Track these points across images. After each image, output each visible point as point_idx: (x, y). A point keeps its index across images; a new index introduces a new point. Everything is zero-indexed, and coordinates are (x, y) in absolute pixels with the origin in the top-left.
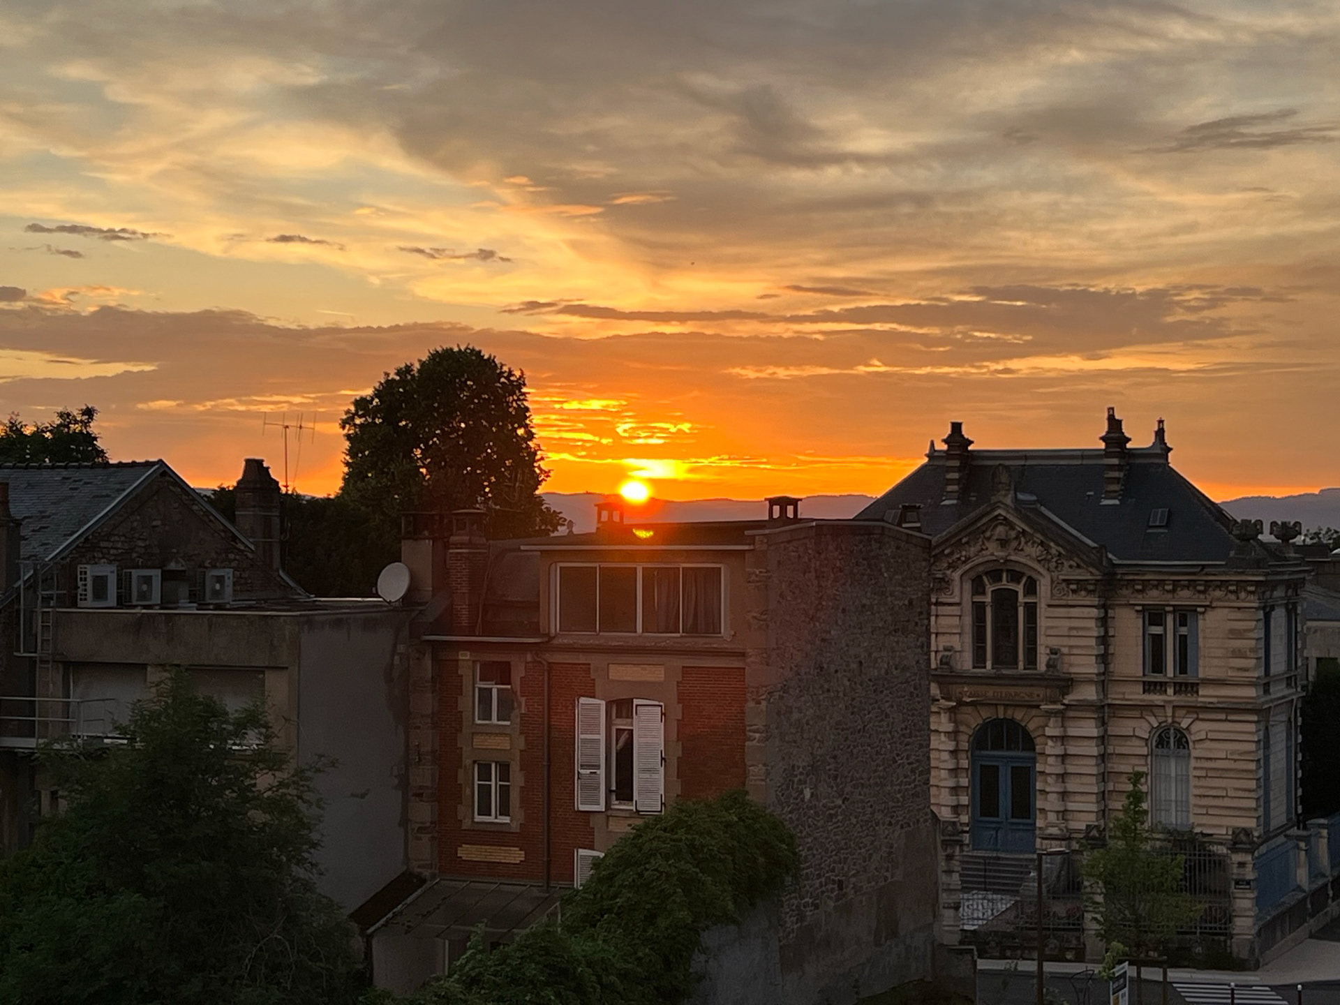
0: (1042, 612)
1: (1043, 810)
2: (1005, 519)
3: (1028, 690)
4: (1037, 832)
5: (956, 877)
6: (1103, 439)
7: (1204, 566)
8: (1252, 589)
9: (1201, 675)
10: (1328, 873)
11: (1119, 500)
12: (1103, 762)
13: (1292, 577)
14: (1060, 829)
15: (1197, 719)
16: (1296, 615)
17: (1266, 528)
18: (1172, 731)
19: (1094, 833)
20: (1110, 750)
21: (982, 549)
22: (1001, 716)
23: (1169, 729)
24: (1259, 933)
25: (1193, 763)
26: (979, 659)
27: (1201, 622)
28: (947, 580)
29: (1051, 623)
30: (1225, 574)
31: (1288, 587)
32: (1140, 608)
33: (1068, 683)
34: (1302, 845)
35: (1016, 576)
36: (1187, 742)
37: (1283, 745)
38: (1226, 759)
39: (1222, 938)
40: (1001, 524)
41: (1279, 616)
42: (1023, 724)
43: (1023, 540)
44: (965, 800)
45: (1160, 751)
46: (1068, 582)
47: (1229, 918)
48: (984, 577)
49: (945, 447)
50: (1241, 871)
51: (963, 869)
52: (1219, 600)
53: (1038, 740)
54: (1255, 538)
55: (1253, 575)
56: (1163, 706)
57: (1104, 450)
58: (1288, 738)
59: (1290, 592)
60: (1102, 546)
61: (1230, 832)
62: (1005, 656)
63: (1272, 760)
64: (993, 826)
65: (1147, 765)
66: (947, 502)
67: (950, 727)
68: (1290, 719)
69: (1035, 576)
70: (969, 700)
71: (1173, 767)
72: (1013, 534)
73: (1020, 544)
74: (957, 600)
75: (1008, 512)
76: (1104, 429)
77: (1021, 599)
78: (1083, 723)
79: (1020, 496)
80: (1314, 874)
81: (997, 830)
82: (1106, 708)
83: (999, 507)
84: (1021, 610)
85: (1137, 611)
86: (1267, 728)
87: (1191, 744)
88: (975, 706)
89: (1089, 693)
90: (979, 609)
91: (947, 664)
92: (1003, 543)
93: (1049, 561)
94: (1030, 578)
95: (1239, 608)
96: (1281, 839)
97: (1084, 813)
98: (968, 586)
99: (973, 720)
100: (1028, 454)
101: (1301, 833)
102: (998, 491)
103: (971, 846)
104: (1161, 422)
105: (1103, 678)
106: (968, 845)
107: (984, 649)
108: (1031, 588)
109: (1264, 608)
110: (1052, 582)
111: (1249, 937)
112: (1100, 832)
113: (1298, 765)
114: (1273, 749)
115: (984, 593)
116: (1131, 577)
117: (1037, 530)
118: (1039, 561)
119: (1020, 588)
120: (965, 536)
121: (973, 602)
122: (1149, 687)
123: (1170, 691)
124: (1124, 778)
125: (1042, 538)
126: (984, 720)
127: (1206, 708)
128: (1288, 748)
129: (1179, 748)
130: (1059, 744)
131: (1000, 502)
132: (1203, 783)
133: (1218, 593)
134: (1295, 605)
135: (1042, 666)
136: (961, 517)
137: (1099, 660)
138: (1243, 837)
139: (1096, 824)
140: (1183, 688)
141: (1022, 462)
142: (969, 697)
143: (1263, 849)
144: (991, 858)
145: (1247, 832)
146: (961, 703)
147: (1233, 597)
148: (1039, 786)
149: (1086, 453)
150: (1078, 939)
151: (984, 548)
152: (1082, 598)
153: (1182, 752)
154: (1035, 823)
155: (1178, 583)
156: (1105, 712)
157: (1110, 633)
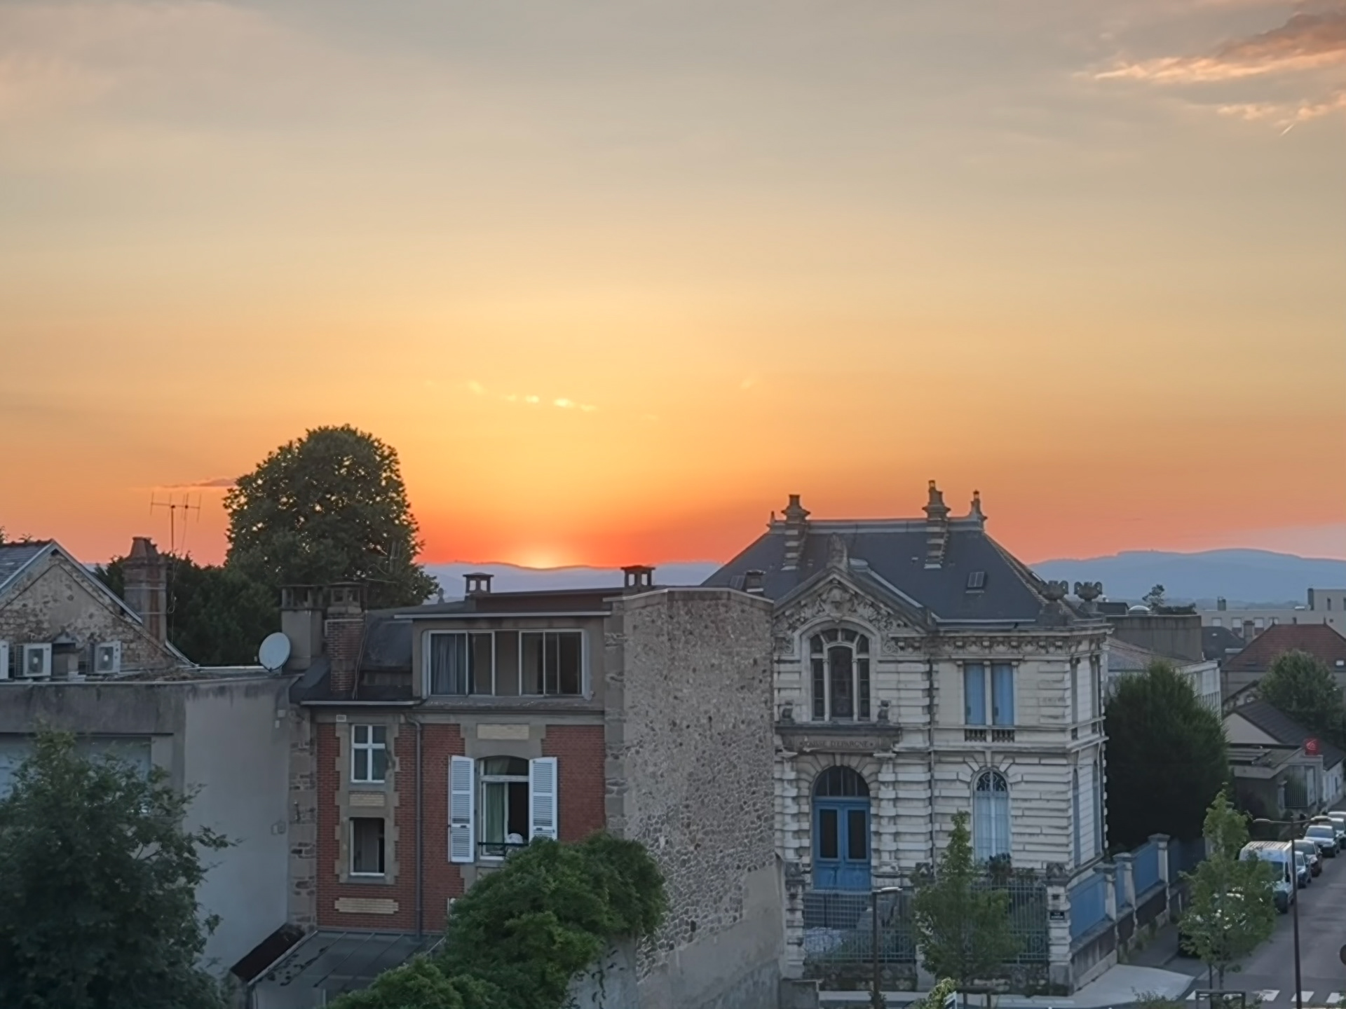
0: (873, 667)
1: (878, 851)
2: (840, 583)
3: (863, 739)
4: (872, 871)
5: (799, 915)
6: (925, 509)
7: (1017, 624)
8: (1059, 643)
9: (1016, 723)
10: (1133, 902)
11: (941, 565)
12: (931, 804)
13: (1096, 632)
14: (893, 868)
15: (1014, 763)
16: (1099, 667)
17: (1071, 589)
18: (991, 776)
19: (924, 870)
20: (936, 793)
21: (819, 611)
22: (838, 764)
23: (989, 773)
24: (1072, 961)
25: (1011, 803)
26: (818, 711)
27: (1015, 675)
28: (787, 639)
29: (881, 677)
30: (1034, 630)
31: (1091, 642)
32: (960, 663)
33: (897, 732)
34: (1110, 877)
35: (850, 635)
36: (1005, 785)
37: (1090, 785)
38: (1040, 799)
39: (1040, 966)
40: (836, 587)
41: (1084, 666)
42: (858, 771)
43: (856, 602)
44: (806, 842)
45: (981, 793)
46: (896, 640)
47: (1046, 946)
48: (822, 637)
49: (784, 518)
50: (1056, 902)
51: (806, 907)
52: (1030, 654)
53: (872, 786)
54: (1061, 597)
55: (1061, 631)
56: (983, 753)
57: (926, 519)
58: (1095, 779)
59: (1093, 646)
60: (925, 607)
61: (1045, 866)
62: (841, 708)
63: (1081, 798)
64: (833, 866)
65: (969, 806)
66: (787, 568)
67: (792, 775)
68: (1095, 762)
69: (867, 635)
70: (808, 750)
71: (993, 807)
72: (847, 596)
73: (853, 605)
74: (796, 657)
75: (842, 576)
76: (926, 501)
77: (855, 656)
78: (912, 769)
79: (853, 562)
80: (1121, 904)
81: (835, 869)
82: (932, 755)
83: (834, 572)
84: (855, 667)
85: (959, 666)
86: (1075, 771)
87: (1009, 787)
88: (815, 756)
89: (917, 741)
90: (817, 666)
91: (789, 716)
92: (837, 605)
93: (879, 621)
94: (862, 636)
95: (1048, 662)
96: (1090, 872)
97: (914, 853)
98: (806, 646)
99: (813, 768)
100: (860, 523)
101: (1107, 866)
102: (833, 557)
103: (812, 885)
104: (976, 493)
105: (928, 727)
106: (809, 884)
107: (822, 702)
108: (864, 646)
109: (1070, 661)
110: (882, 639)
111: (1063, 964)
112: (928, 870)
113: (1104, 804)
114: (1081, 789)
115: (821, 651)
116: (952, 635)
117: (868, 593)
118: (871, 621)
119: (853, 646)
120: (804, 599)
121: (812, 660)
122: (972, 734)
123: (989, 738)
124: (949, 819)
125: (872, 600)
126: (823, 768)
127: (1021, 753)
128: (1095, 789)
129: (997, 790)
130: (891, 788)
131: (835, 567)
132: (1019, 821)
133: (1029, 648)
134: (1098, 658)
135: (874, 718)
136: (799, 582)
137: (926, 711)
138: (1056, 871)
139: (925, 861)
140: (1001, 736)
141: (853, 531)
142: (809, 747)
143: (1075, 882)
144: (829, 896)
145: (1060, 866)
146: (802, 753)
147: (1043, 651)
148: (873, 828)
149: (911, 522)
150: (910, 970)
151: (821, 609)
152: (909, 654)
153: (1001, 794)
154: (869, 863)
155: (994, 640)
156: (930, 758)
157: (936, 685)
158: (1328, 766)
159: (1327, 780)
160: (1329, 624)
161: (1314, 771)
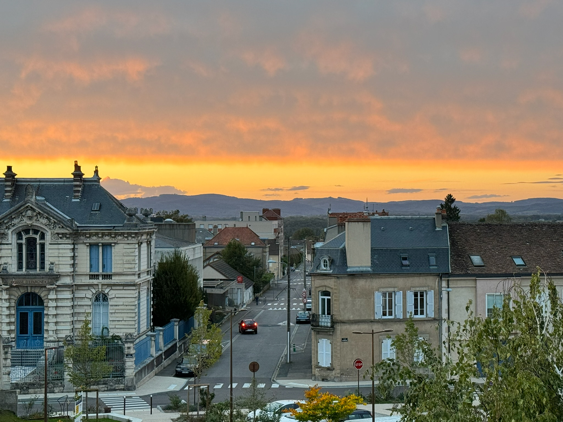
0: (47, 247)
1: (47, 330)
2: (31, 208)
3: (41, 280)
4: (44, 339)
5: (9, 361)
6: (73, 174)
7: (114, 227)
8: (133, 235)
9: (113, 271)
10: (163, 349)
11: (80, 200)
12: (73, 309)
13: (150, 230)
14: (55, 338)
15: (112, 289)
16: (151, 246)
17: (139, 212)
18: (101, 294)
19: (69, 338)
20: (76, 304)
21: (21, 220)
22: (29, 291)
23: (100, 294)
24: (135, 375)
25: (110, 307)
26: (20, 267)
27: (113, 249)
28: (5, 234)
29: (51, 251)
30: (122, 230)
31: (148, 235)
32: (88, 244)
33: (57, 277)
34: (153, 338)
35: (36, 232)
36: (107, 299)
37: (146, 298)
38: (123, 305)
39: (121, 378)
41: (144, 245)
42: (39, 294)
43: (39, 216)
44: (13, 327)
45: (96, 303)
46: (58, 234)
47: (123, 370)
48: (22, 233)
49: (4, 177)
50: (129, 350)
51: (12, 357)
52: (120, 240)
53: (45, 301)
54: (134, 215)
55: (134, 230)
56: (98, 285)
57: (73, 179)
58: (147, 296)
59: (148, 236)
60: (72, 219)
61: (124, 335)
62: (31, 266)
63: (141, 304)
64: (25, 338)
65: (91, 309)
66: (5, 200)
67: (7, 297)
68: (148, 288)
69: (44, 232)
70: (15, 285)
71: (102, 310)
72: (35, 214)
73: (37, 218)
74: (10, 242)
75: (32, 204)
77: (38, 241)
78: (65, 293)
79: (38, 198)
80: (158, 349)
81: (27, 340)
82: (74, 286)
83: (29, 202)
84: (38, 246)
85: (87, 246)
86: (139, 292)
87: (109, 300)
88: (18, 287)
89: (67, 280)
90: (20, 246)
91: (6, 270)
92: (30, 218)
93: (50, 225)
94: (42, 232)
95: (128, 244)
96: (144, 336)
97: (65, 331)
98: (15, 236)
99: (17, 294)
100: (41, 180)
101: (152, 333)
102: (28, 195)
103: (15, 347)
104: (96, 167)
105: (73, 274)
106: (14, 347)
107: (22, 263)
108: (43, 237)
109: (138, 244)
110: (52, 234)
111: (132, 377)
112: (71, 338)
113: (151, 306)
114: (142, 300)
115: (22, 239)
116: (85, 232)
117: (45, 212)
118: (46, 225)
119: (38, 237)
120: (14, 215)
121: (17, 243)
122: (92, 277)
123: (100, 278)
124: (81, 315)
125: (47, 215)
126: (22, 293)
127: (115, 285)
128: (147, 300)
129: (104, 301)
130: (54, 302)
131: (29, 200)
132: (113, 315)
133: (120, 238)
134: (150, 242)
135: (47, 270)
136: (12, 206)
137: (72, 266)
138: (129, 337)
139: (70, 334)
140: (106, 277)
141: (38, 183)
142: (15, 284)
143: (138, 341)
144: (24, 352)
145: (131, 335)
146: (12, 286)
147: (126, 239)
148: (45, 320)
149: (65, 180)
150: (61, 383)
151: (22, 220)
152: (65, 241)
153: (105, 303)
154: (43, 336)
155: (104, 234)
156: (74, 288)
157: (76, 255)
158: (247, 288)
159: (246, 293)
160: (248, 227)
161: (241, 290)
